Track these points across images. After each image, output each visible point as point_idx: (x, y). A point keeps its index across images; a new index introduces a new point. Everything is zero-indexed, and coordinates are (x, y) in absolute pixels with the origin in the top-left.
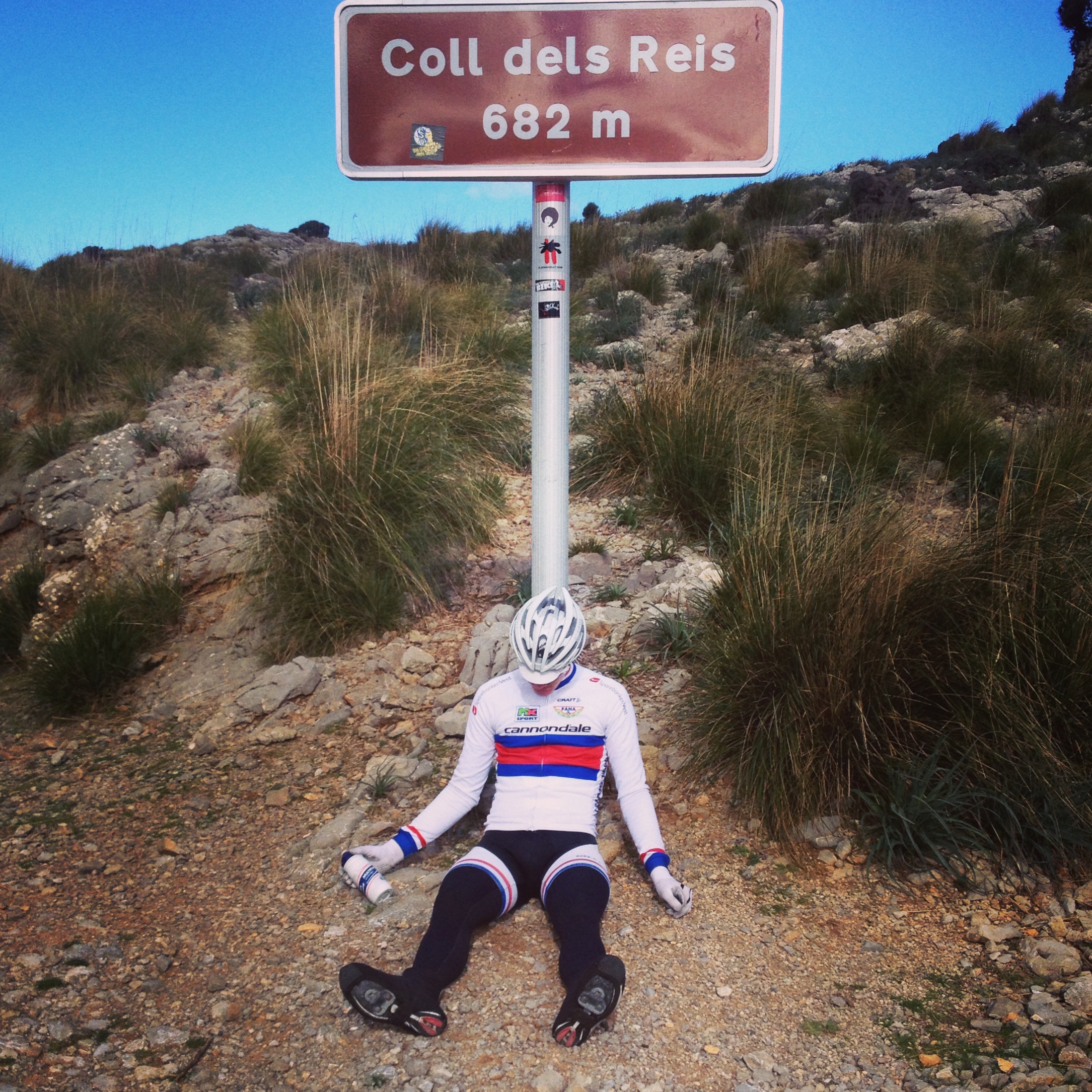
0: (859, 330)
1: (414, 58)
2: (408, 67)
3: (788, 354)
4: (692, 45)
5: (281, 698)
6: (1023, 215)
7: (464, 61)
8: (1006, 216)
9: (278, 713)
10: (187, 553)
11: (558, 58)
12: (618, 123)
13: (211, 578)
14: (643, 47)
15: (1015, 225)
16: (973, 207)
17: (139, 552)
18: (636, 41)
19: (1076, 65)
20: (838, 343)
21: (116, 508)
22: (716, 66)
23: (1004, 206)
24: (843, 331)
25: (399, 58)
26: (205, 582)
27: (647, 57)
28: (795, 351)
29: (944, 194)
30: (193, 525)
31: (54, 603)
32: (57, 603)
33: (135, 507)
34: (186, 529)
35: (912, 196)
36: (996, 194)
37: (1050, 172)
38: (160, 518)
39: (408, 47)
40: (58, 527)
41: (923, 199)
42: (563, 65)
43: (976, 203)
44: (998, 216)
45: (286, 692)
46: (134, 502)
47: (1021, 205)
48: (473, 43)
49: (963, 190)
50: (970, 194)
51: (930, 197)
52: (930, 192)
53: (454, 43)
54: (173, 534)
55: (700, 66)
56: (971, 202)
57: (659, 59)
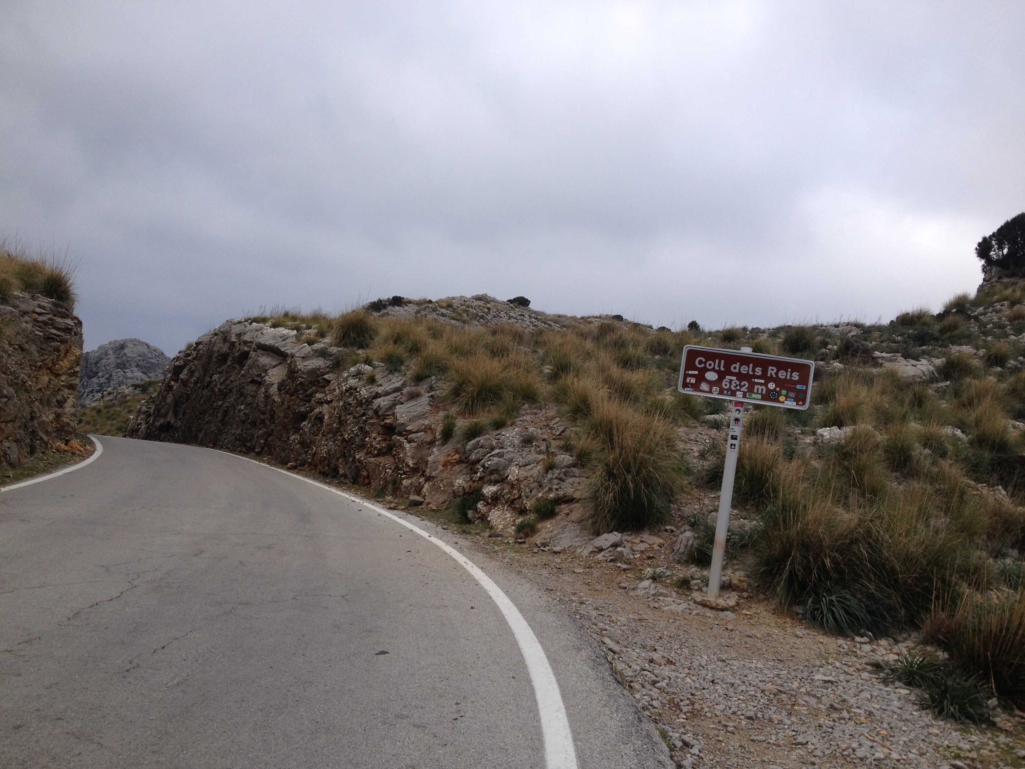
0: (835, 429)
1: (705, 363)
2: (703, 365)
3: (799, 434)
4: (787, 372)
5: (609, 545)
6: (933, 374)
7: (719, 366)
8: (923, 373)
9: (609, 550)
10: (557, 487)
11: (747, 369)
12: (762, 389)
13: (566, 499)
14: (772, 370)
15: (928, 378)
16: (906, 366)
17: (534, 484)
18: (770, 368)
19: (984, 280)
20: (825, 434)
21: (520, 464)
22: (793, 378)
23: (924, 368)
24: (828, 428)
25: (700, 362)
26: (564, 499)
27: (773, 373)
28: (803, 433)
29: (891, 357)
30: (559, 477)
31: (489, 498)
32: (490, 498)
33: (527, 465)
34: (556, 478)
35: (874, 355)
36: (920, 361)
37: (955, 349)
38: (547, 472)
39: (704, 360)
40: (492, 468)
41: (879, 358)
42: (748, 371)
43: (908, 364)
44: (919, 373)
45: (611, 543)
46: (528, 463)
47: (932, 368)
48: (723, 362)
49: (902, 356)
50: (905, 359)
51: (883, 357)
52: (884, 355)
53: (717, 361)
54: (551, 479)
55: (788, 378)
56: (905, 362)
57: (777, 374)
